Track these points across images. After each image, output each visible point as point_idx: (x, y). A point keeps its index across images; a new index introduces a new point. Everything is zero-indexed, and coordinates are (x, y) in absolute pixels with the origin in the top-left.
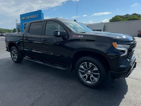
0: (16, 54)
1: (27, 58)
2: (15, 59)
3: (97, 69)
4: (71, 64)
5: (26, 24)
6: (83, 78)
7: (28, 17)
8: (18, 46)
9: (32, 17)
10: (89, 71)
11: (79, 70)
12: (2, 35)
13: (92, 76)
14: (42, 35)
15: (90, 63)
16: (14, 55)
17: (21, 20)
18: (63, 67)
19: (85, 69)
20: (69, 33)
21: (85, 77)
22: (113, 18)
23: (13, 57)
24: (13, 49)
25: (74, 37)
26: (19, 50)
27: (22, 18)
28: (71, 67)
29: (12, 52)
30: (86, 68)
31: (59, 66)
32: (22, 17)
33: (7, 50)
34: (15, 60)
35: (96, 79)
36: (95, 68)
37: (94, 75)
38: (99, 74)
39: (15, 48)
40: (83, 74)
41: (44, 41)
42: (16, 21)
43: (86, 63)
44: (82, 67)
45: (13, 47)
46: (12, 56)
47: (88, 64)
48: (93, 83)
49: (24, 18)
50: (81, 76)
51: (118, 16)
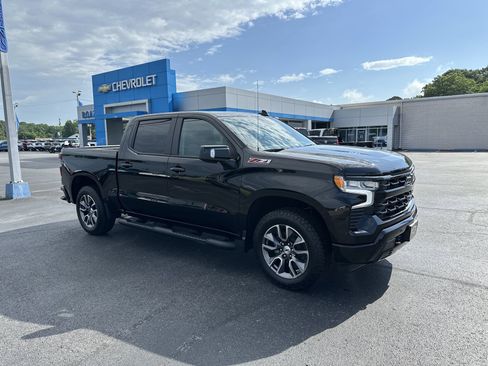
0: (94, 208)
1: (128, 220)
2: (90, 223)
3: (303, 241)
4: (245, 232)
5: (112, 108)
6: (272, 265)
7: (121, 85)
8: (100, 185)
9: (134, 83)
10: (287, 247)
11: (264, 245)
12: (25, 145)
13: (294, 259)
14: (171, 155)
15: (287, 227)
16: (85, 213)
17: (97, 94)
18: (226, 241)
19: (277, 243)
20: (239, 151)
21: (277, 262)
22: (438, 82)
23: (83, 217)
24: (86, 194)
25: (249, 162)
26: (104, 197)
27: (101, 88)
28: (244, 238)
29: (83, 203)
30: (280, 241)
31: (213, 238)
32: (100, 85)
33: (67, 198)
34: (90, 226)
35: (302, 266)
36: (298, 239)
37: (297, 256)
38: (307, 252)
39: (93, 190)
40: (272, 254)
41: (177, 171)
42: (76, 95)
43: (277, 226)
44: (270, 237)
45: (85, 188)
46: (82, 214)
47: (283, 230)
48: (295, 277)
49: (105, 88)
50: (269, 260)
51: (456, 71)
